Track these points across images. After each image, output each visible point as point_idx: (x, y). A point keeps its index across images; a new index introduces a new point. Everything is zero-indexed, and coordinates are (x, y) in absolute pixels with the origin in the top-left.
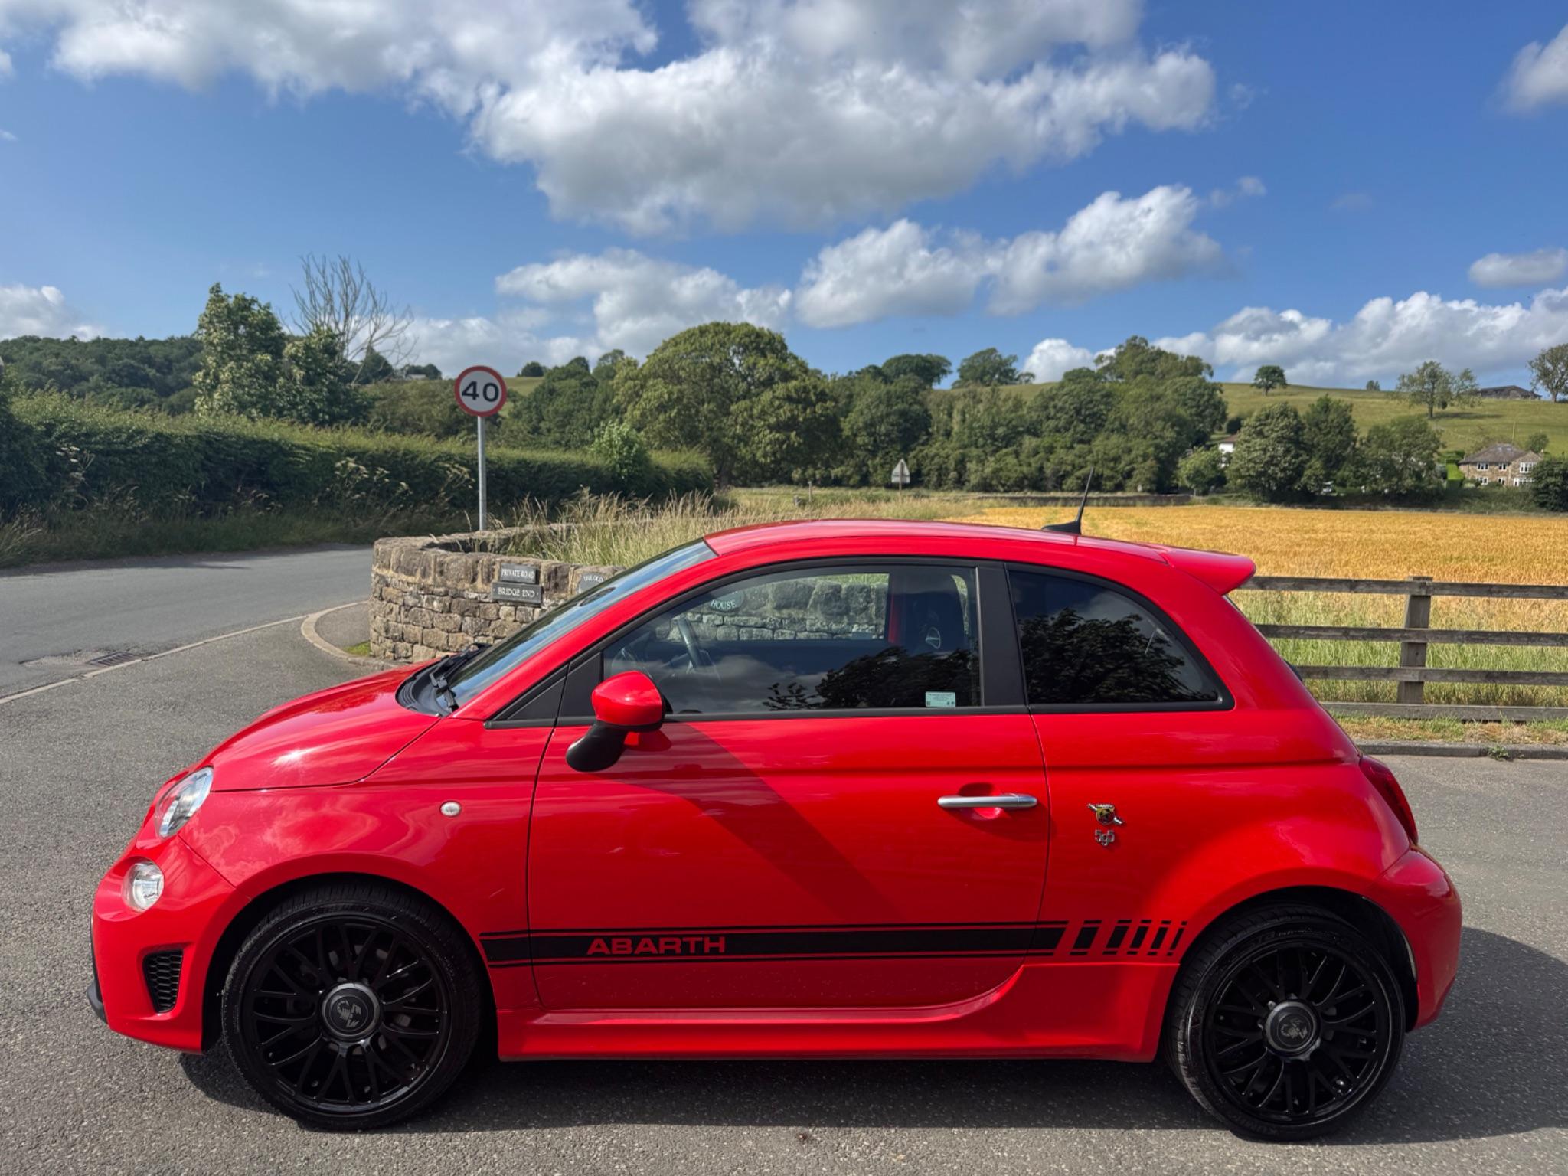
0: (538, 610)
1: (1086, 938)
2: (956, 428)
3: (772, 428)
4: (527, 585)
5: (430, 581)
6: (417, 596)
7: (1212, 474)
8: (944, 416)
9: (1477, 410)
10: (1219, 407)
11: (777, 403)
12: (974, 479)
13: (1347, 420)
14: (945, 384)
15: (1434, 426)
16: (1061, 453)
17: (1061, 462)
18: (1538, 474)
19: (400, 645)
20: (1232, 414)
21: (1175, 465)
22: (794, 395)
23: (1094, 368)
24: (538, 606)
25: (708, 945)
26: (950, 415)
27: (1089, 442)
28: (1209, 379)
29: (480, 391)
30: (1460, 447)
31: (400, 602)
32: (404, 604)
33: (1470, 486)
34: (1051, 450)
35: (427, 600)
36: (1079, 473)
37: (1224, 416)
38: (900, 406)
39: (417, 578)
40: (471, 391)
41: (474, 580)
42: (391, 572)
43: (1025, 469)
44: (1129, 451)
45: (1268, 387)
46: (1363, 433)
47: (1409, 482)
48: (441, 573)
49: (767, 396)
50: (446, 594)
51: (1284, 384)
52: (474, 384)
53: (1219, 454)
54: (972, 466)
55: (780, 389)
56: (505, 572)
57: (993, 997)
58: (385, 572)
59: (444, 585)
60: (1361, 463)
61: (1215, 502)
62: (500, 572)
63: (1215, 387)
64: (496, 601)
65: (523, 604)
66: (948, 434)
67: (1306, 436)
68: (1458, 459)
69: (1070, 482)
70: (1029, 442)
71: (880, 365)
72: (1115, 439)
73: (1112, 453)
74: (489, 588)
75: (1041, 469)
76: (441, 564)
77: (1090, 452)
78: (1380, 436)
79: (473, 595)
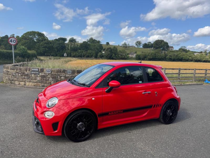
0: (39, 75)
1: (154, 106)
2: (69, 48)
3: (43, 47)
4: (37, 71)
5: (18, 71)
6: (15, 74)
7: (102, 56)
8: (68, 47)
9: (130, 48)
10: (102, 47)
11: (43, 44)
12: (72, 56)
13: (117, 49)
14: (67, 42)
15: (126, 50)
16: (84, 52)
17: (84, 54)
18: (136, 56)
19: (12, 81)
20: (104, 48)
21: (98, 54)
22: (46, 43)
23: (87, 41)
24: (39, 74)
25: (121, 112)
26: (68, 46)
27: (87, 51)
28: (101, 44)
29: (13, 41)
30: (128, 53)
31: (12, 75)
32: (13, 75)
33: (129, 57)
34: (82, 52)
35: (18, 74)
36: (86, 55)
37: (103, 48)
38: (61, 45)
39: (15, 71)
40: (11, 41)
41: (27, 71)
42: (9, 70)
43: (79, 54)
44: (92, 52)
45: (107, 45)
46: (118, 51)
47: (123, 57)
48: (20, 70)
49: (42, 43)
50: (21, 73)
51: (109, 45)
52: (12, 40)
53: (103, 53)
54: (72, 54)
55: (44, 42)
56: (33, 69)
57: (146, 114)
58: (8, 70)
59: (21, 72)
60: (118, 54)
61: (102, 59)
62: (32, 70)
63: (102, 45)
64: (31, 74)
65: (36, 74)
66: (68, 49)
67: (113, 51)
68: (128, 54)
69: (85, 56)
70: (79, 51)
71: (57, 39)
72: (90, 51)
73: (90, 53)
74: (30, 72)
75: (81, 55)
76: (20, 68)
77: (87, 52)
78: (120, 51)
79: (27, 73)
